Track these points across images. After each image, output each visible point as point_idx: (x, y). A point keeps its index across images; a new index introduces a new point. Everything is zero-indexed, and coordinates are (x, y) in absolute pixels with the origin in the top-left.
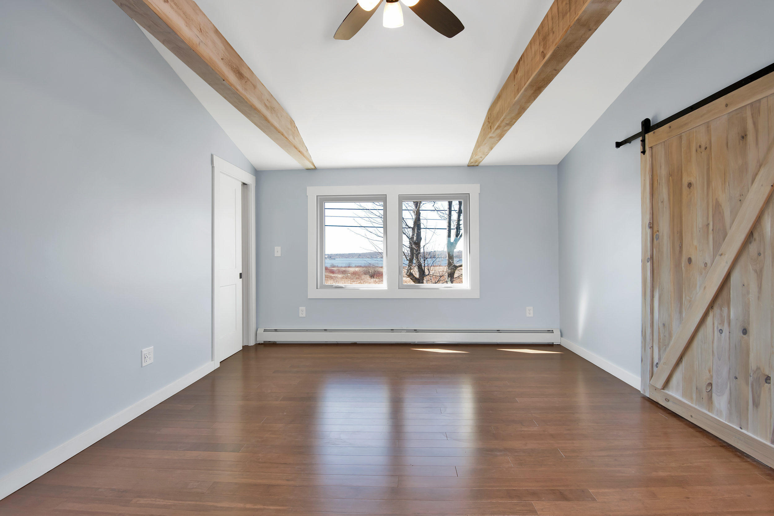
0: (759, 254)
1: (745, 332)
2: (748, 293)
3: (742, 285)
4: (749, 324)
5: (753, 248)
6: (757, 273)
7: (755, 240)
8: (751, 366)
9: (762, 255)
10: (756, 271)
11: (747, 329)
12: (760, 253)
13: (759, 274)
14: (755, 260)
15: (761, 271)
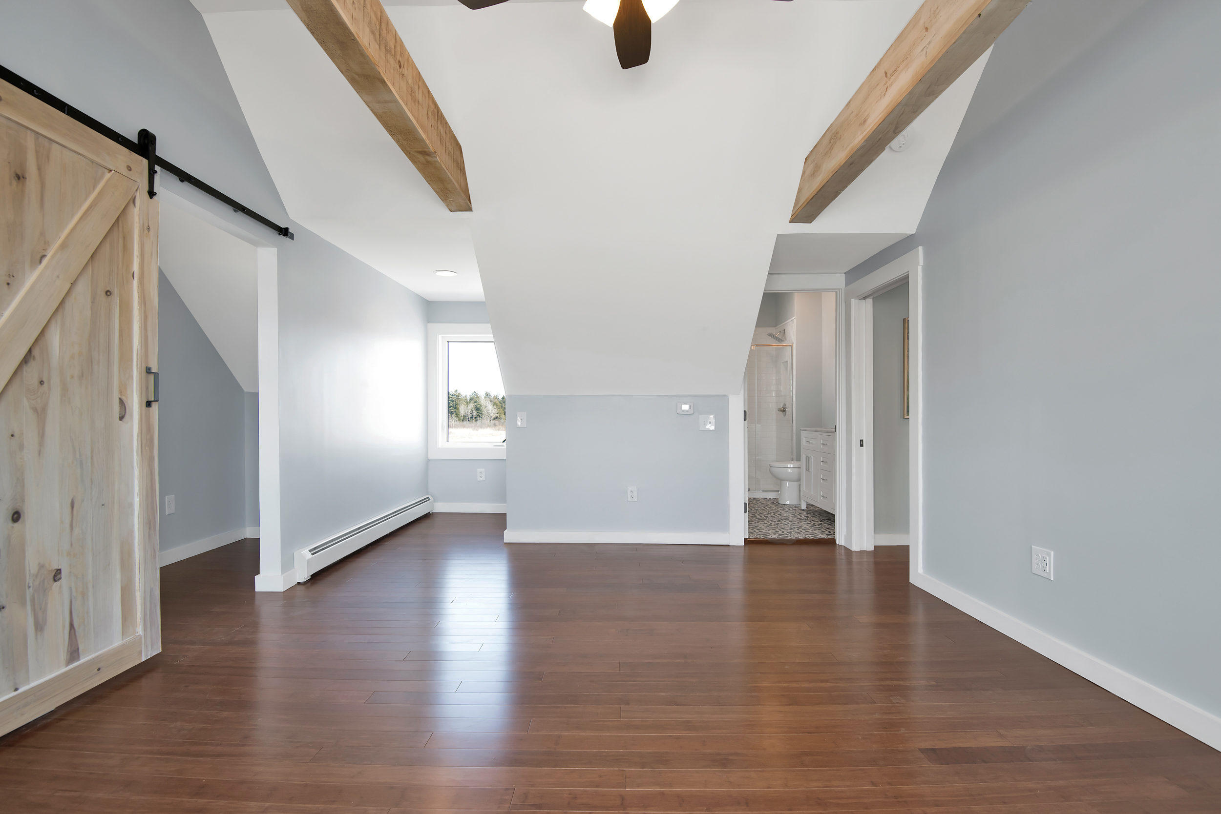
0: (42, 383)
1: (16, 516)
2: (21, 447)
3: (11, 436)
4: (23, 501)
5: (31, 374)
6: (37, 413)
7: (34, 358)
8: (30, 570)
9: (46, 385)
10: (35, 410)
11: (21, 512)
12: (42, 381)
13: (41, 413)
14: (34, 392)
15: (44, 409)
